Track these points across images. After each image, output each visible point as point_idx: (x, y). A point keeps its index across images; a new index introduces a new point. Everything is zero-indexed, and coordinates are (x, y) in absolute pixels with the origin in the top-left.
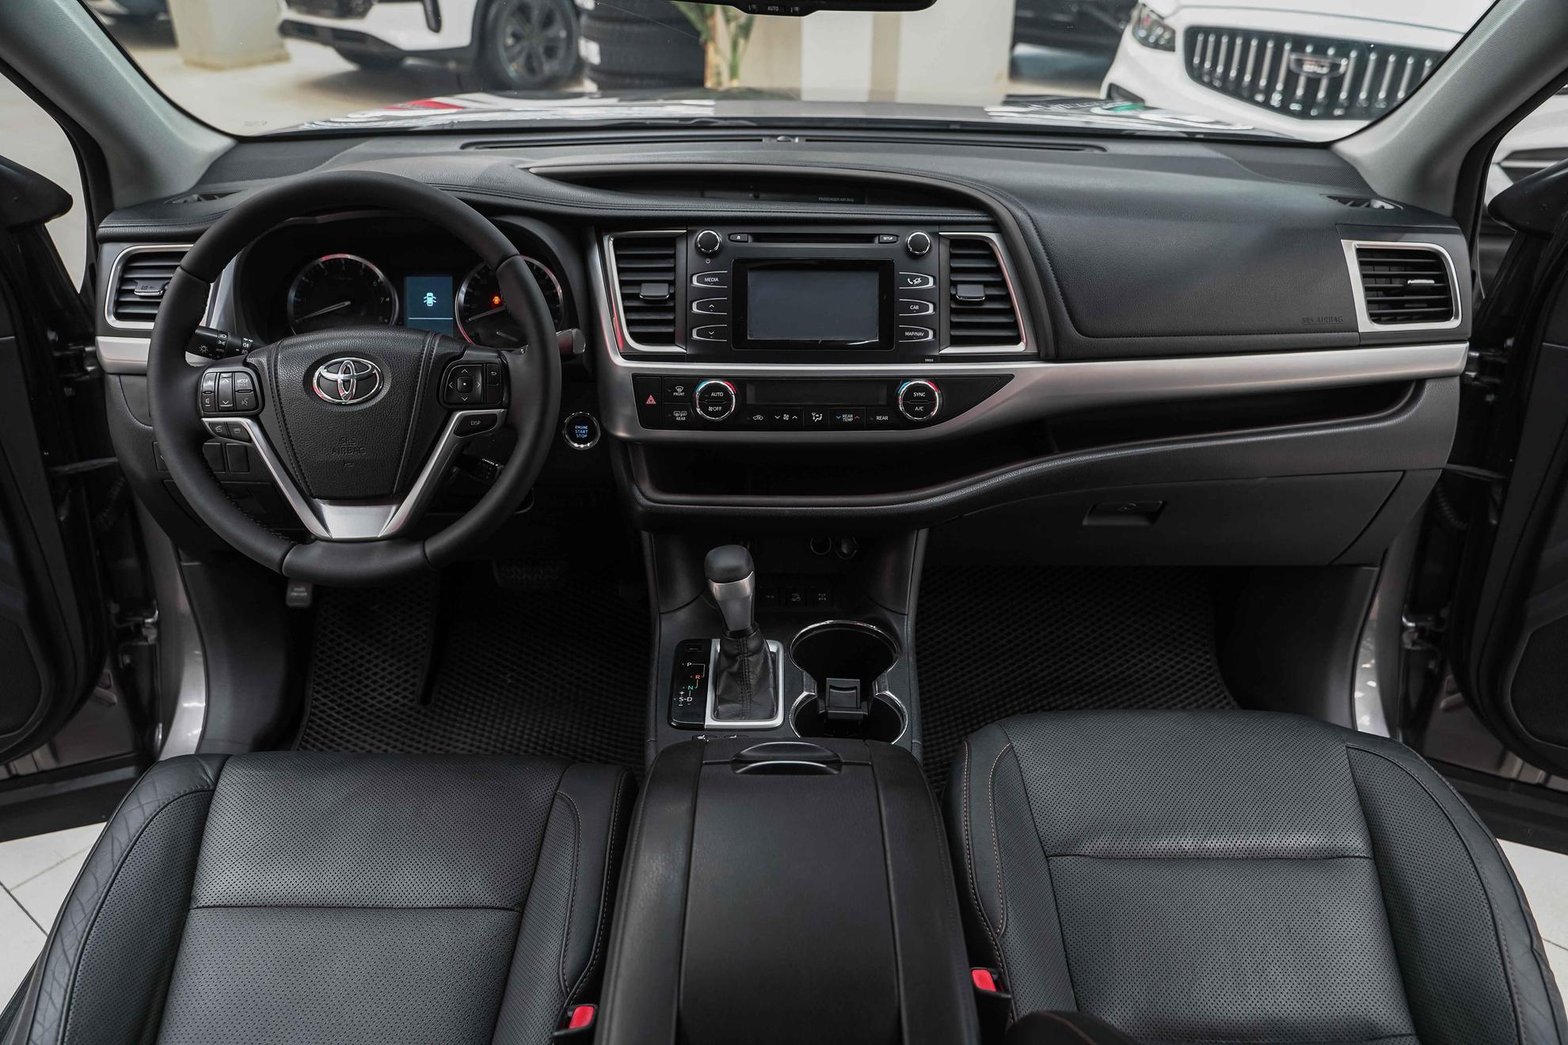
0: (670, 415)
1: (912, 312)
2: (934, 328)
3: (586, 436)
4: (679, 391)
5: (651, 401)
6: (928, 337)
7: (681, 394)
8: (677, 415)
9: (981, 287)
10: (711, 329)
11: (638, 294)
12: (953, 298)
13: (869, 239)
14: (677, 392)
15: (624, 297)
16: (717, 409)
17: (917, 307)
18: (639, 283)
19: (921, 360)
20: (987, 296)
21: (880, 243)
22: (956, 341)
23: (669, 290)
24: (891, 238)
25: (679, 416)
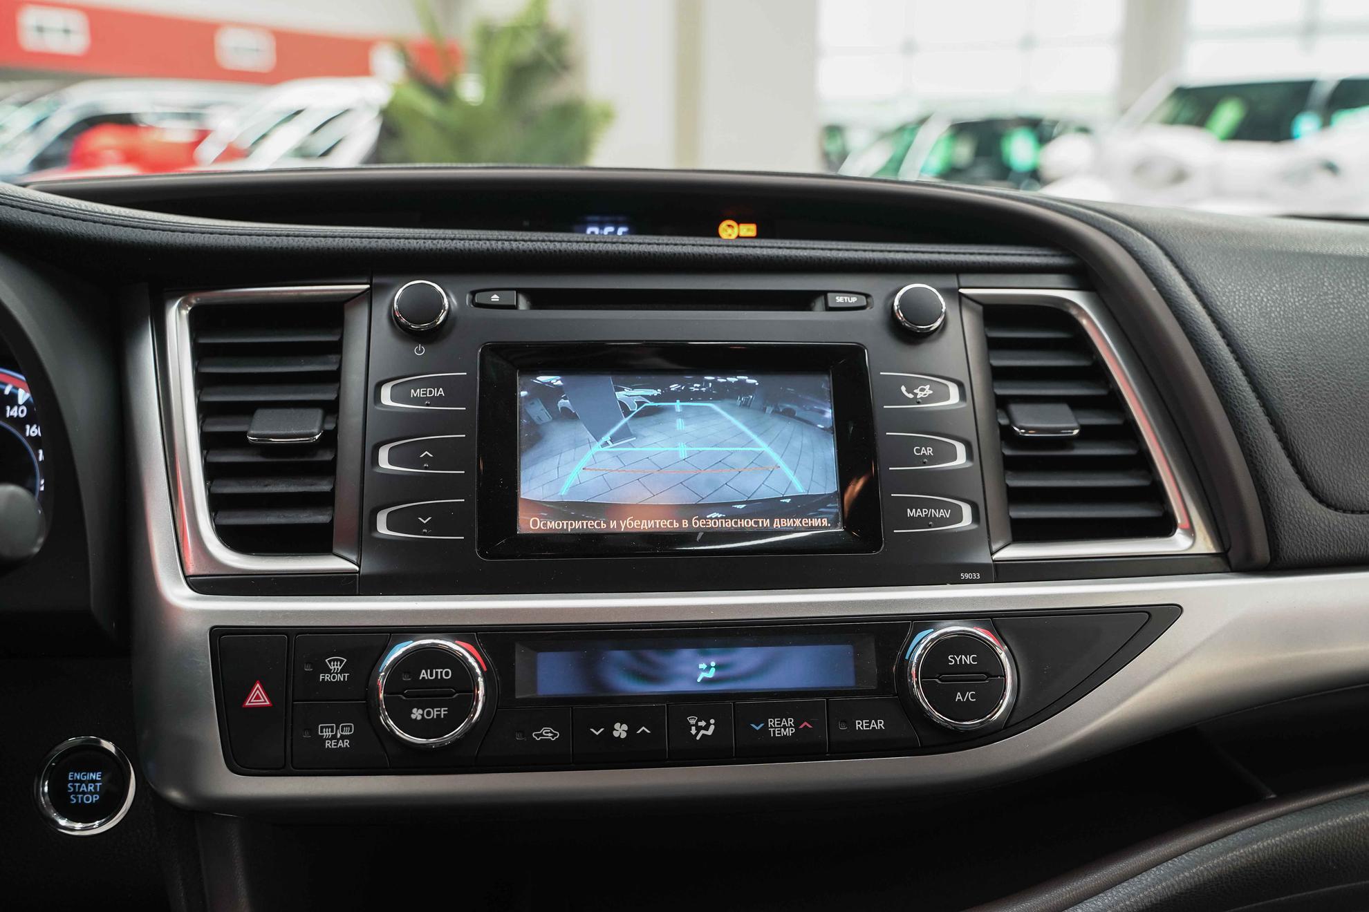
0: (306, 736)
1: (921, 460)
2: (975, 499)
3: (96, 798)
4: (335, 670)
5: (258, 697)
6: (960, 520)
7: (340, 677)
8: (327, 733)
9: (1065, 409)
10: (424, 511)
11: (245, 434)
12: (1007, 435)
13: (802, 301)
14: (329, 671)
15: (208, 442)
16: (434, 713)
17: (929, 451)
18: (248, 410)
19: (951, 575)
20: (1083, 428)
21: (829, 309)
22: (1023, 532)
23: (324, 421)
24: (853, 300)
25: (334, 737)
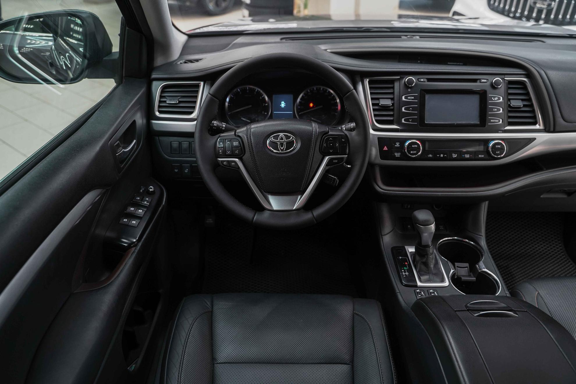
0: (393, 155)
1: (494, 112)
2: (502, 118)
4: (398, 145)
5: (385, 148)
6: (500, 122)
7: (398, 146)
8: (396, 154)
9: (520, 101)
10: (410, 119)
11: (379, 103)
12: (509, 106)
13: (475, 81)
14: (396, 145)
15: (373, 104)
16: (414, 152)
17: (496, 110)
18: (378, 99)
19: (497, 132)
20: (524, 105)
21: (480, 82)
22: (510, 124)
23: (391, 102)
24: (485, 81)
25: (397, 155)
